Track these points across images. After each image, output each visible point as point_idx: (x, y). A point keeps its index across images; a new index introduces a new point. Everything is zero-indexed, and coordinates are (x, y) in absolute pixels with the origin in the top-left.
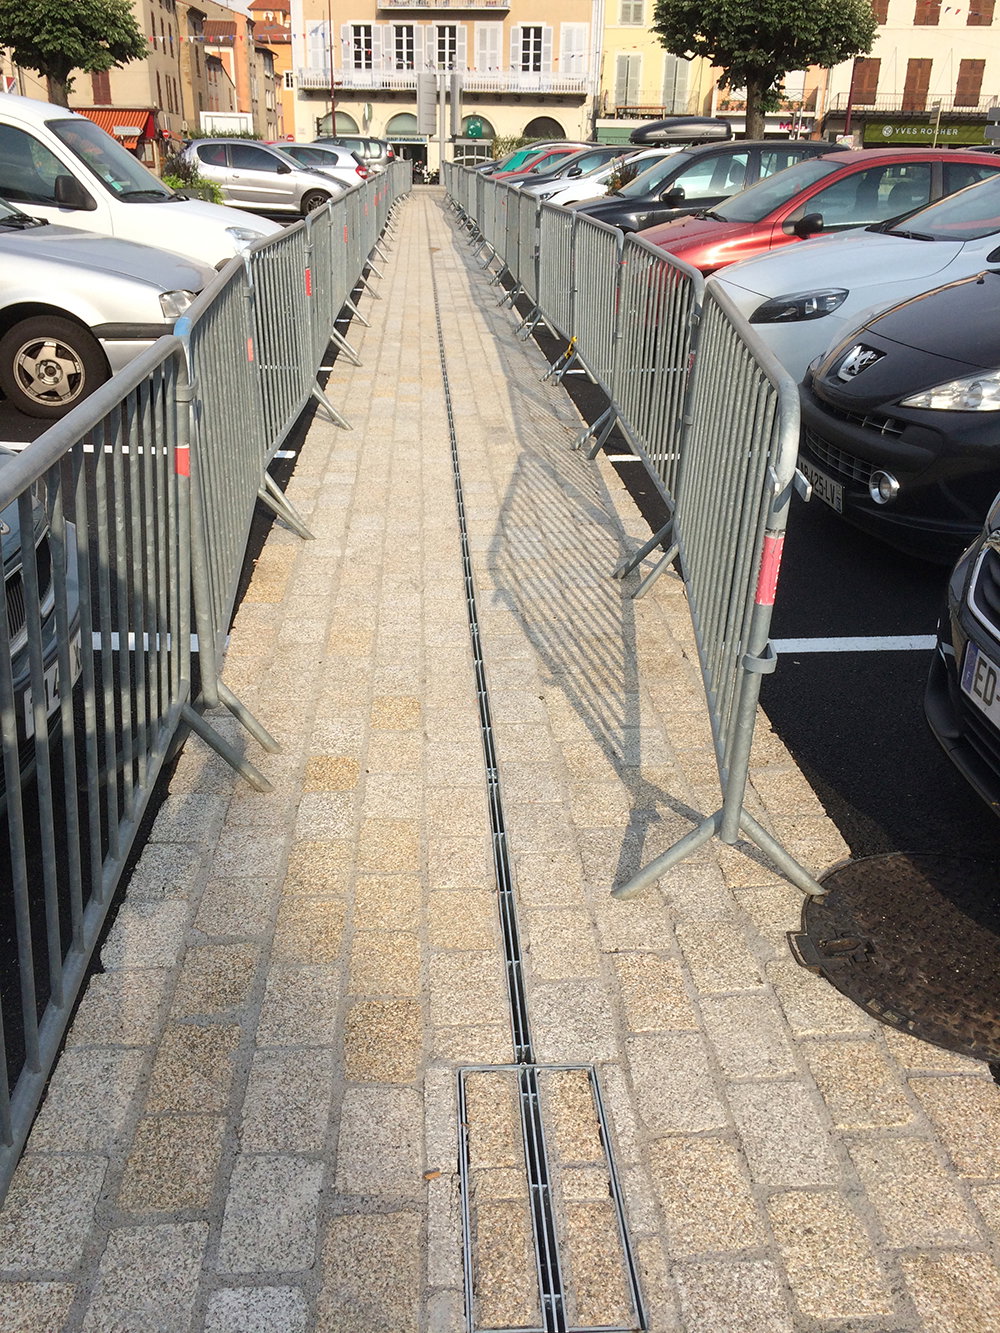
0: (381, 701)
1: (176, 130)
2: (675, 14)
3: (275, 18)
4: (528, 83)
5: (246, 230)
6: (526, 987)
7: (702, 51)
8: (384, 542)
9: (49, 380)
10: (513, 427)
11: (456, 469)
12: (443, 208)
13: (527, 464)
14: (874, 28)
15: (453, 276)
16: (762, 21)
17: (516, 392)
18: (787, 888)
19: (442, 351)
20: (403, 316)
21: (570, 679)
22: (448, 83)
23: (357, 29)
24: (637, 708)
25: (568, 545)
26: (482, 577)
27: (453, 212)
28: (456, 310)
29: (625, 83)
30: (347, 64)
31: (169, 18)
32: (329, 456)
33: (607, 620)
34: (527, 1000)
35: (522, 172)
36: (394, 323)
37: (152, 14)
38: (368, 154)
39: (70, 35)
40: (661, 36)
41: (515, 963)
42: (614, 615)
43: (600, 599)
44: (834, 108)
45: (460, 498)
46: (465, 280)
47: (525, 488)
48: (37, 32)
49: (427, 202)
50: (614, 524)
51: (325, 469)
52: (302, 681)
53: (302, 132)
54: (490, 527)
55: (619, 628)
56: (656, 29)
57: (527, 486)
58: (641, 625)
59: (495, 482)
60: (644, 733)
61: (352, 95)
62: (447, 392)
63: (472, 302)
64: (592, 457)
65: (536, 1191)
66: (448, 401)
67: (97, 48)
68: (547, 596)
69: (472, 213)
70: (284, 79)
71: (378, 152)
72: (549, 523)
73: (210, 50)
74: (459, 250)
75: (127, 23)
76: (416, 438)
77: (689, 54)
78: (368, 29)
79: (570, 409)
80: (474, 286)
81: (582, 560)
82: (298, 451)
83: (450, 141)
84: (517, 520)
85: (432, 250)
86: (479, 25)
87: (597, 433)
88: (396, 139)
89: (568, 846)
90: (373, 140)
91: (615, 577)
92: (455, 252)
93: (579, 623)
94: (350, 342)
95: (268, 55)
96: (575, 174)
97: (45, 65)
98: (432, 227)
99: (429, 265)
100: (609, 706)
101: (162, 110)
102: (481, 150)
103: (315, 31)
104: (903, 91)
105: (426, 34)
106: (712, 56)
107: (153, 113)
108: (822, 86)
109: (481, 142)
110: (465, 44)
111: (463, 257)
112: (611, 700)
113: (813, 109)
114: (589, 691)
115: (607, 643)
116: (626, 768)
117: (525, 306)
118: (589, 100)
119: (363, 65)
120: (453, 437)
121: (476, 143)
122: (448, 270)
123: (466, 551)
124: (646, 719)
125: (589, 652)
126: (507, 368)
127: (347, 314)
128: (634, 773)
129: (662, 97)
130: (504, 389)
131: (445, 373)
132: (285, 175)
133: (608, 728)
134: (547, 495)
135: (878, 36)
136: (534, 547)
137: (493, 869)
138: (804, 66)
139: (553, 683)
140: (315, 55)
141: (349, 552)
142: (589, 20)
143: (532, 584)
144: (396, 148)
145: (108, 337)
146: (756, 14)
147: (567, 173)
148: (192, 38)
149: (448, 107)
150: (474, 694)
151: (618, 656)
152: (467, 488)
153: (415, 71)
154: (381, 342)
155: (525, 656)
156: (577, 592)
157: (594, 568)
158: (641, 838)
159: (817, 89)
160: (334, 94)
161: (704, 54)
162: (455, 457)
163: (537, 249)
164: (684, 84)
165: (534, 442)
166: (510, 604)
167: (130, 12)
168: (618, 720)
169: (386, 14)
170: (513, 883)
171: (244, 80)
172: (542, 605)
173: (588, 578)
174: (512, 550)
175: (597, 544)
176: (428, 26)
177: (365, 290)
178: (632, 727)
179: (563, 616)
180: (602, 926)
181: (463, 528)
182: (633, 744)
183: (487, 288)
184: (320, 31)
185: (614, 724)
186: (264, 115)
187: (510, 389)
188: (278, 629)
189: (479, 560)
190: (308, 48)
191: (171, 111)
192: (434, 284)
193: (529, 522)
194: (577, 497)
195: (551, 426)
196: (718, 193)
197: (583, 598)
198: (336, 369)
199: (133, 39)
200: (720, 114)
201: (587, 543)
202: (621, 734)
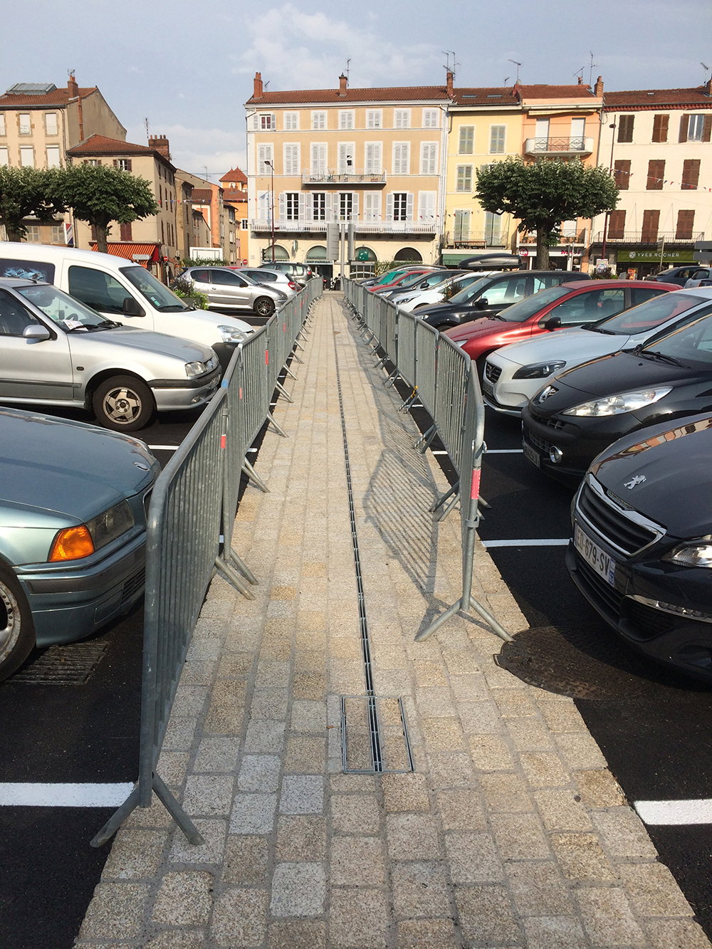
0: (307, 565)
1: (172, 256)
2: (489, 188)
3: (236, 187)
4: (398, 227)
5: (228, 327)
6: (372, 671)
7: (508, 209)
8: (307, 494)
9: (122, 410)
10: (380, 436)
11: (347, 458)
12: (342, 306)
13: (387, 455)
14: (617, 194)
15: (348, 349)
16: (545, 192)
17: (383, 417)
18: (496, 638)
19: (340, 394)
20: (317, 374)
21: (402, 556)
22: (347, 227)
23: (289, 196)
24: (435, 569)
25: (407, 496)
26: (360, 512)
27: (348, 308)
28: (349, 370)
29: (460, 226)
30: (282, 217)
31: (170, 188)
32: (276, 451)
33: (424, 531)
34: (373, 675)
35: (392, 285)
36: (312, 378)
37: (160, 186)
38: (295, 273)
39: (111, 201)
40: (481, 200)
41: (368, 663)
42: (428, 529)
43: (421, 521)
44: (596, 241)
45: (348, 473)
46: (355, 352)
47: (385, 468)
48: (90, 199)
49: (333, 302)
50: (432, 486)
51: (274, 457)
52: (267, 556)
53: (253, 257)
54: (365, 487)
55: (430, 534)
56: (477, 197)
57: (386, 466)
58: (441, 534)
59: (368, 465)
60: (437, 579)
61: (286, 235)
62: (343, 417)
63: (359, 365)
64: (423, 452)
65: (373, 734)
66: (343, 422)
67: (127, 209)
68: (394, 520)
69: (360, 310)
70: (241, 225)
71: (302, 272)
72: (397, 485)
73: (195, 207)
74: (352, 333)
75: (147, 194)
76: (325, 442)
77: (499, 211)
78: (296, 196)
79: (413, 426)
80: (360, 355)
81: (413, 503)
82: (259, 449)
83: (347, 264)
84: (380, 484)
85: (335, 333)
86: (366, 193)
87: (426, 439)
88: (313, 262)
89: (396, 623)
90: (298, 264)
91: (430, 511)
92: (349, 334)
93: (410, 533)
94: (286, 388)
95: (232, 210)
96: (425, 287)
97: (94, 219)
98: (335, 318)
99: (333, 343)
100: (421, 568)
101: (164, 244)
102: (367, 268)
103: (263, 197)
104: (641, 230)
105: (333, 198)
106: (514, 212)
107: (158, 246)
108: (588, 227)
109: (367, 263)
110: (358, 204)
111: (354, 337)
112: (422, 565)
113: (583, 242)
114: (412, 561)
115: (423, 541)
116: (427, 592)
117: (391, 367)
118: (437, 237)
119: (293, 218)
120: (345, 441)
121: (365, 264)
122: (344, 345)
123: (351, 498)
124: (438, 574)
125: (413, 545)
126: (378, 402)
127: (283, 373)
128: (430, 595)
129: (484, 235)
130: (376, 415)
131: (341, 407)
132: (244, 288)
133: (420, 577)
134: (397, 471)
135: (620, 199)
136: (388, 496)
137: (360, 631)
138: (572, 218)
139: (393, 558)
140: (263, 210)
141: (288, 498)
142: (437, 189)
143: (386, 514)
144: (313, 267)
145: (156, 387)
146: (541, 187)
147: (420, 286)
148: (185, 201)
149: (346, 242)
150: (353, 563)
151: (428, 547)
152: (353, 468)
153: (326, 221)
154: (304, 389)
155: (381, 546)
156: (410, 518)
157: (420, 507)
158: (431, 620)
159: (585, 230)
160: (274, 235)
161: (509, 211)
162: (346, 452)
163: (397, 336)
164: (498, 227)
165: (391, 444)
166: (374, 523)
167: (148, 187)
168: (425, 574)
169: (307, 187)
170: (369, 636)
171: (216, 225)
172: (390, 523)
173: (416, 512)
174: (376, 498)
175: (422, 495)
176: (334, 194)
177: (294, 358)
178: (431, 577)
179: (401, 529)
180: (409, 652)
181: (350, 488)
182: (431, 583)
183: (369, 357)
184: (266, 197)
185: (422, 575)
186: (228, 246)
187: (379, 416)
188: (253, 533)
189: (358, 503)
190: (258, 207)
191: (169, 245)
192: (336, 355)
193: (386, 484)
194: (414, 472)
195: (401, 435)
196: (508, 301)
197: (412, 521)
198: (278, 404)
199: (149, 203)
200: (522, 245)
201: (417, 495)
202: (426, 580)
